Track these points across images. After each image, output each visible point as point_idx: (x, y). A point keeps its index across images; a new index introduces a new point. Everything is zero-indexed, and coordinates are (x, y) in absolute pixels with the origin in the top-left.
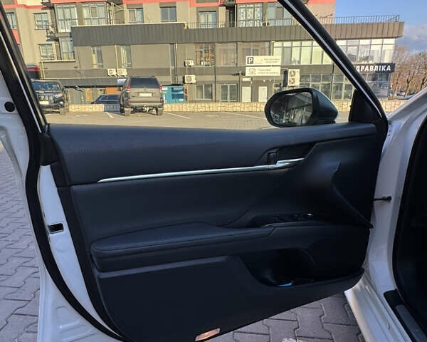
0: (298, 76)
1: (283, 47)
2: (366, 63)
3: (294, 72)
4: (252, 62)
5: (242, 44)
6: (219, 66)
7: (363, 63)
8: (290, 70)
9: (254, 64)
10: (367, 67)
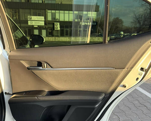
0: (59, 26)
1: (52, 13)
2: (87, 21)
3: (57, 24)
4: (31, 19)
5: (33, 10)
6: (22, 19)
7: (85, 21)
8: (55, 23)
9: (32, 20)
10: (87, 23)
